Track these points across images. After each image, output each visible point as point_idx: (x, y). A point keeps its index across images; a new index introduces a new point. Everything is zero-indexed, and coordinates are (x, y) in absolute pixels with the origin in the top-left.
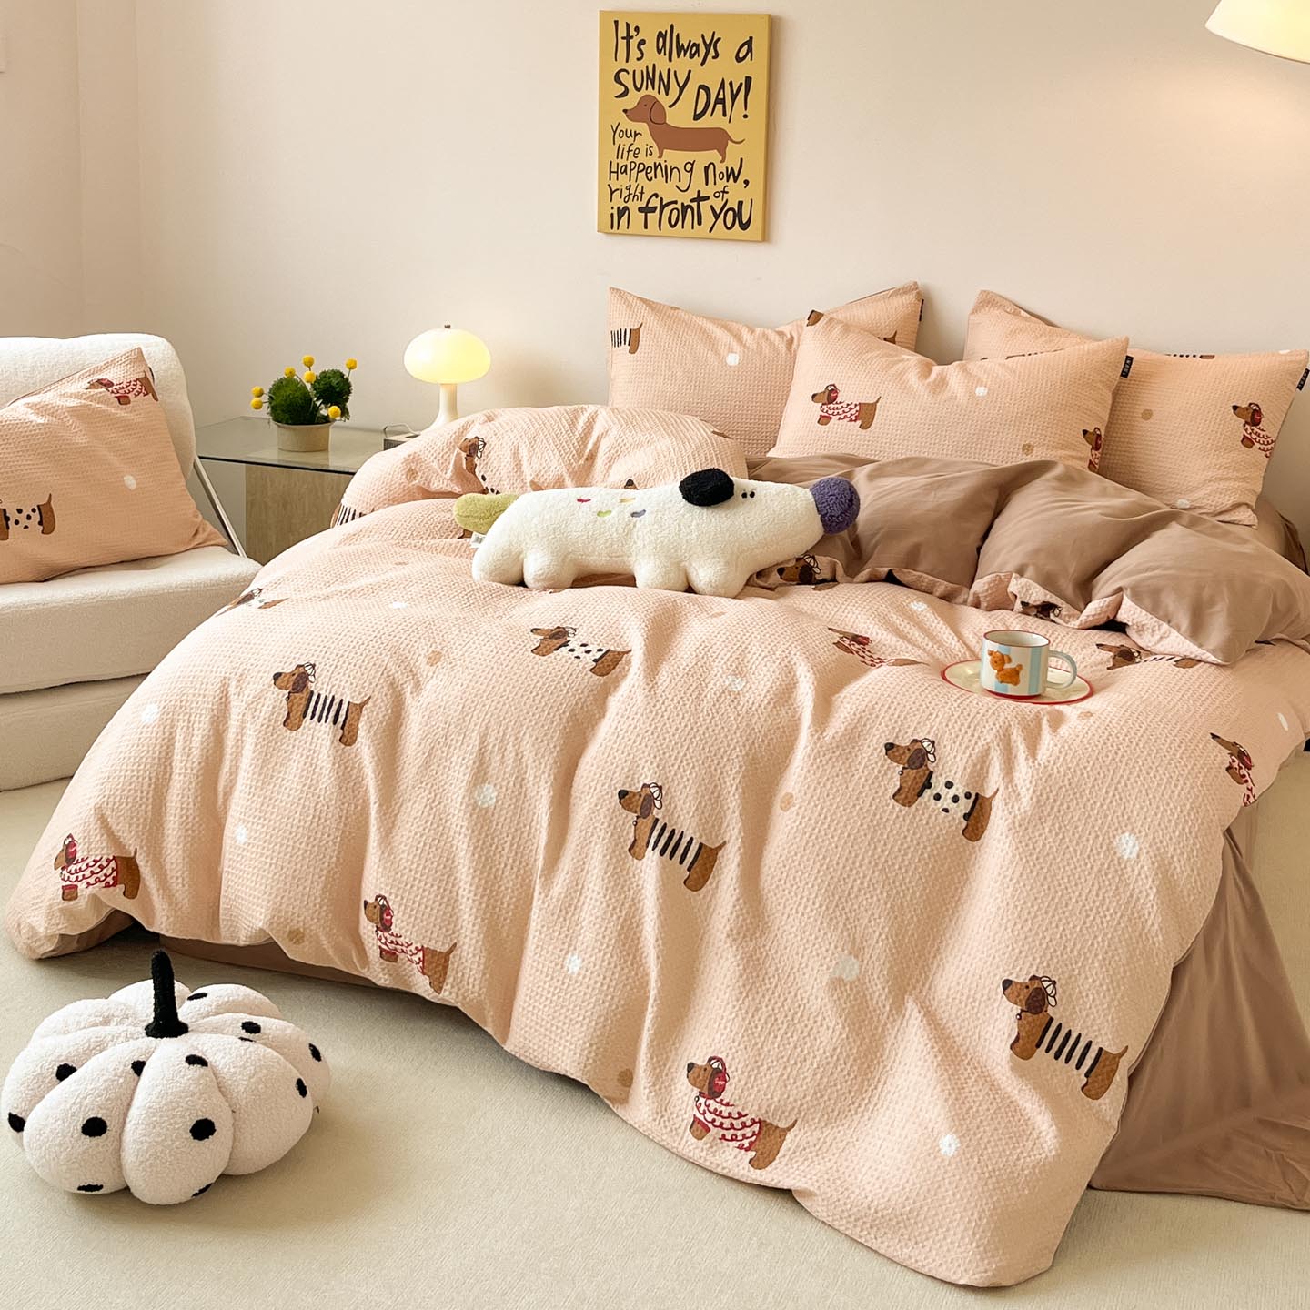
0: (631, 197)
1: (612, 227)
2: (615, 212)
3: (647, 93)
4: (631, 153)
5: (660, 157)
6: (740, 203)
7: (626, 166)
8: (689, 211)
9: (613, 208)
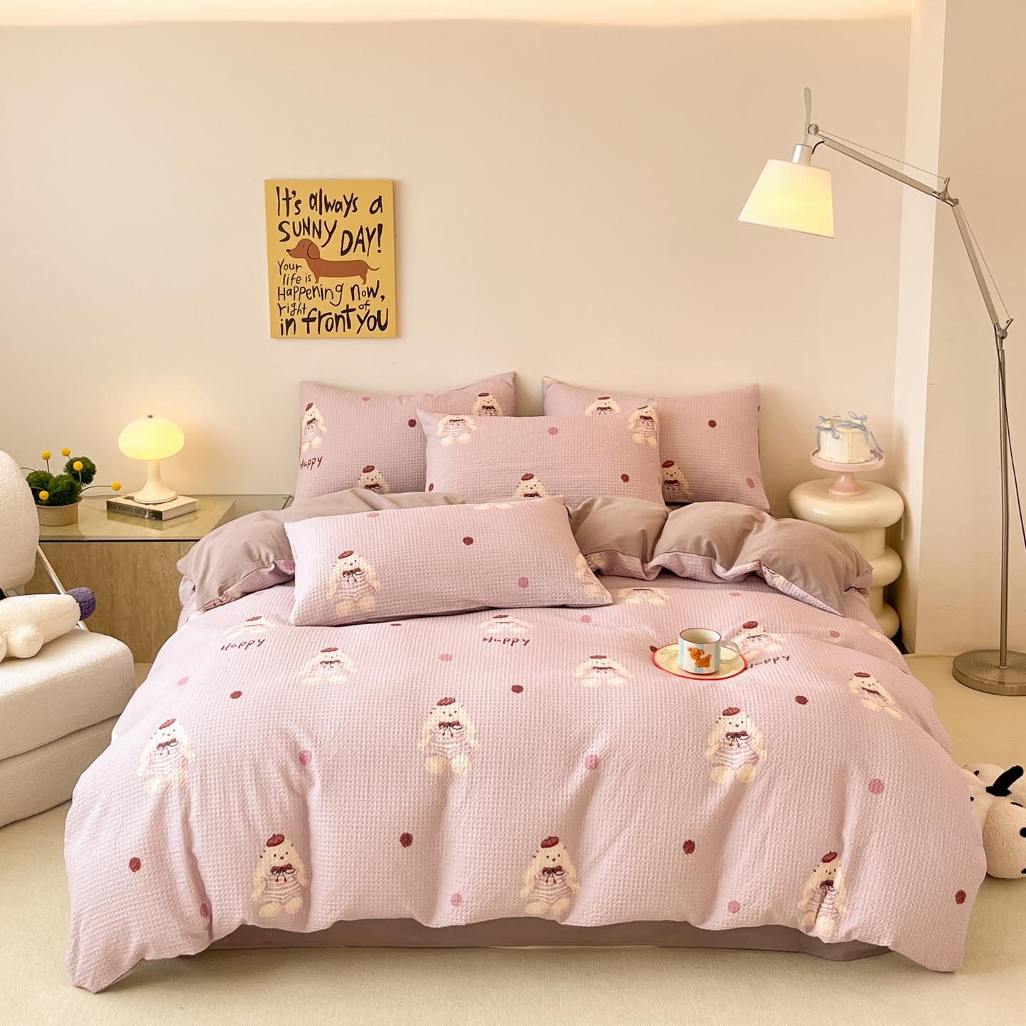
0: (296, 311)
1: (282, 334)
2: (284, 323)
3: (305, 237)
4: (294, 281)
5: (317, 282)
6: (379, 312)
7: (291, 290)
8: (341, 319)
9: (282, 320)
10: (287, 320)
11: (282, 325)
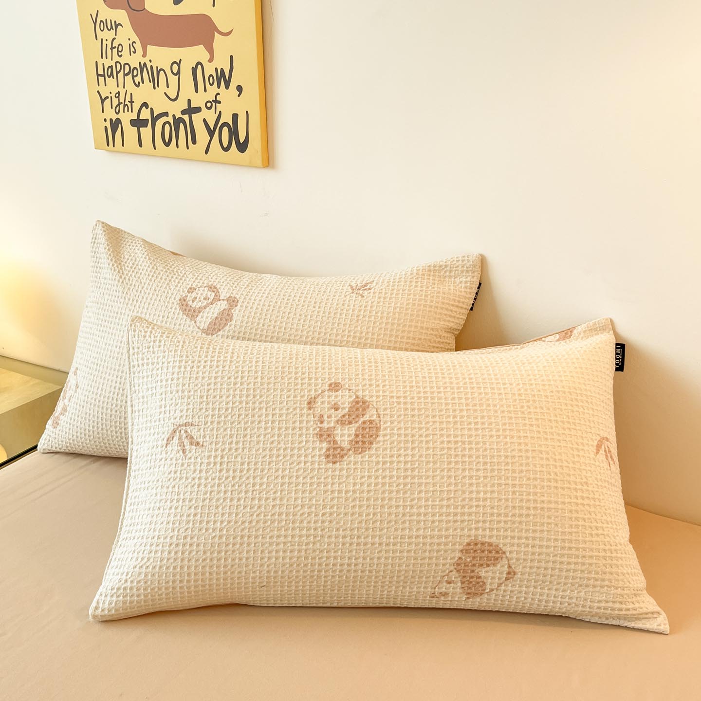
0: (122, 106)
1: (107, 144)
2: (108, 124)
4: (115, 51)
5: (144, 55)
6: (235, 117)
7: (111, 67)
8: (182, 125)
9: (105, 120)
10: (111, 120)
11: (106, 128)
